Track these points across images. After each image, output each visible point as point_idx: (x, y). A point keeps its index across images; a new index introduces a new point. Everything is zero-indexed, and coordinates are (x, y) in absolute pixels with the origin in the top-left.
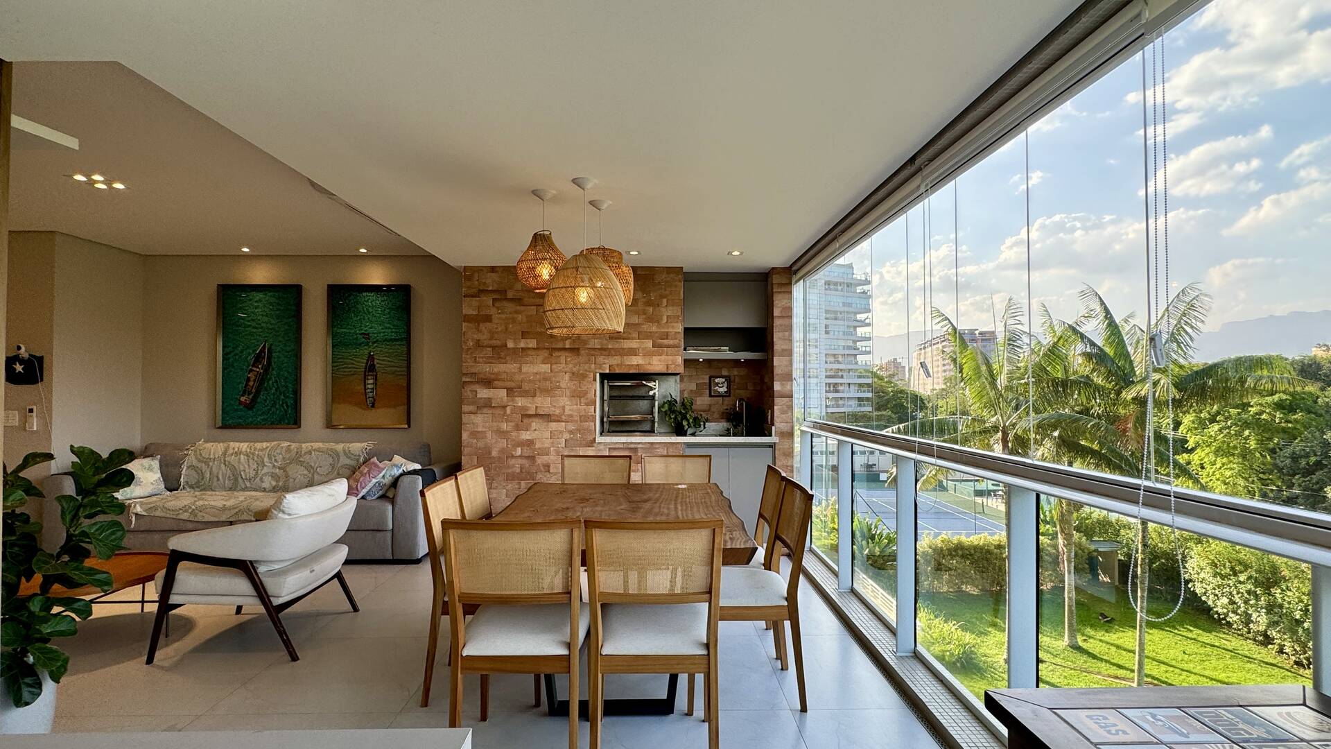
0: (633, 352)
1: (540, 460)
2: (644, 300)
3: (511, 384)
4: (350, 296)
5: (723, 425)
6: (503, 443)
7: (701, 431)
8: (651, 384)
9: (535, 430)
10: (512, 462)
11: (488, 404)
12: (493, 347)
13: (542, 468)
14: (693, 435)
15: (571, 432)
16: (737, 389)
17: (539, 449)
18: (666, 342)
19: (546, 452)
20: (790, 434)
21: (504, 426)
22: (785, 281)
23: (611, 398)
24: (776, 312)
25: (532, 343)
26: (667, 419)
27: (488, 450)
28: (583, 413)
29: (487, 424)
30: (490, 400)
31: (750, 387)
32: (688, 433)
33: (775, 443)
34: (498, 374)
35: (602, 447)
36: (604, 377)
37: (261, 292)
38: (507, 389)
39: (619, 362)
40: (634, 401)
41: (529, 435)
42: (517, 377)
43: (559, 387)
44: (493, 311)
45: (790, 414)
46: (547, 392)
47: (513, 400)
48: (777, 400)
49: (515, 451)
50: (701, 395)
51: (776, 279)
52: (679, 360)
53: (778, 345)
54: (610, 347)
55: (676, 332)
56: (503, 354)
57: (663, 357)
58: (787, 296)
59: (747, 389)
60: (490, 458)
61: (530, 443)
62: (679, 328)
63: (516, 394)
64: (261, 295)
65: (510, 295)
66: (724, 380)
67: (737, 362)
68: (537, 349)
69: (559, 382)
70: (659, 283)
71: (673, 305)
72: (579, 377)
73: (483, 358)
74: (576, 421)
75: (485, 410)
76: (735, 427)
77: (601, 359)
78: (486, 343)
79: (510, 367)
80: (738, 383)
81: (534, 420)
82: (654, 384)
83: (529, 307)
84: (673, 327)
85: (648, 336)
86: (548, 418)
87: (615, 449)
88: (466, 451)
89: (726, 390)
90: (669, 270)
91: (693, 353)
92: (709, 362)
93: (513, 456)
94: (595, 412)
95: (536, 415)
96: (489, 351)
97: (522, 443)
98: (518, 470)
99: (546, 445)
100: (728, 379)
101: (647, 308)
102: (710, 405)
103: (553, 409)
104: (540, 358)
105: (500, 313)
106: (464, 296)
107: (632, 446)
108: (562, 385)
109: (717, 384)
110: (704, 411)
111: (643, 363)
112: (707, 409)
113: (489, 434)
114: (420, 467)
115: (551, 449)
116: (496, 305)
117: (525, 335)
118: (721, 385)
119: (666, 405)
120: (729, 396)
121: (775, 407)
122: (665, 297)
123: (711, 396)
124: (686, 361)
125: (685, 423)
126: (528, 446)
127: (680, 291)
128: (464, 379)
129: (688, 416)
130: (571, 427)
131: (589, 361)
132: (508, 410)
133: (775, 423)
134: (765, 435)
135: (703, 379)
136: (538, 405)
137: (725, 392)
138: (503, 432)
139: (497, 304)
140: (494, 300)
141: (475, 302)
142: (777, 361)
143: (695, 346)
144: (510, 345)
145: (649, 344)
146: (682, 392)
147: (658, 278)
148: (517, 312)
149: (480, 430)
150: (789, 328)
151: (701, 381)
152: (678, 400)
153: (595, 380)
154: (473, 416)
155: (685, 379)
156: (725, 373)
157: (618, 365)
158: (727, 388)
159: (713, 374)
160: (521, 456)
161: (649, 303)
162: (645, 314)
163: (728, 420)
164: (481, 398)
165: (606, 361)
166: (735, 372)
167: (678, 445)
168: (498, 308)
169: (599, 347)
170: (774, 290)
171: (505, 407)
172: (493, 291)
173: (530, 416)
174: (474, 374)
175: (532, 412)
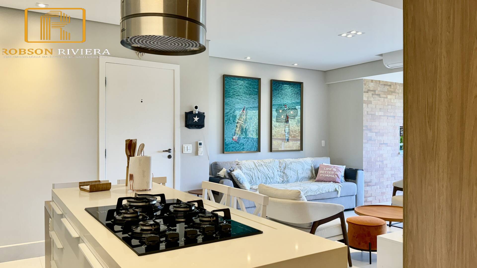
4: (279, 86)
6: (374, 156)
9: (383, 150)
13: (385, 166)
19: (386, 159)
21: (375, 148)
29: (370, 148)
30: (371, 137)
34: (373, 126)
37: (242, 80)
38: (376, 133)
42: (378, 128)
46: (386, 134)
47: (377, 137)
49: (378, 159)
56: (375, 118)
60: (371, 162)
64: (242, 82)
65: (377, 93)
68: (384, 116)
69: (390, 130)
72: (395, 128)
73: (369, 119)
74: (394, 146)
75: (370, 142)
77: (400, 121)
78: (370, 113)
79: (377, 123)
83: (381, 98)
86: (387, 145)
96: (371, 117)
98: (379, 167)
99: (387, 156)
103: (388, 141)
104: (385, 120)
106: (364, 92)
113: (371, 152)
117: (380, 110)
126: (382, 156)
128: (364, 128)
131: (397, 122)
132: (376, 141)
136: (384, 139)
138: (375, 151)
140: (372, 94)
141: (367, 95)
148: (378, 100)
149: (368, 150)
153: (399, 129)
154: (366, 145)
164: (368, 136)
168: (373, 98)
172: (372, 91)
173: (382, 144)
174: (367, 126)
175: (382, 142)
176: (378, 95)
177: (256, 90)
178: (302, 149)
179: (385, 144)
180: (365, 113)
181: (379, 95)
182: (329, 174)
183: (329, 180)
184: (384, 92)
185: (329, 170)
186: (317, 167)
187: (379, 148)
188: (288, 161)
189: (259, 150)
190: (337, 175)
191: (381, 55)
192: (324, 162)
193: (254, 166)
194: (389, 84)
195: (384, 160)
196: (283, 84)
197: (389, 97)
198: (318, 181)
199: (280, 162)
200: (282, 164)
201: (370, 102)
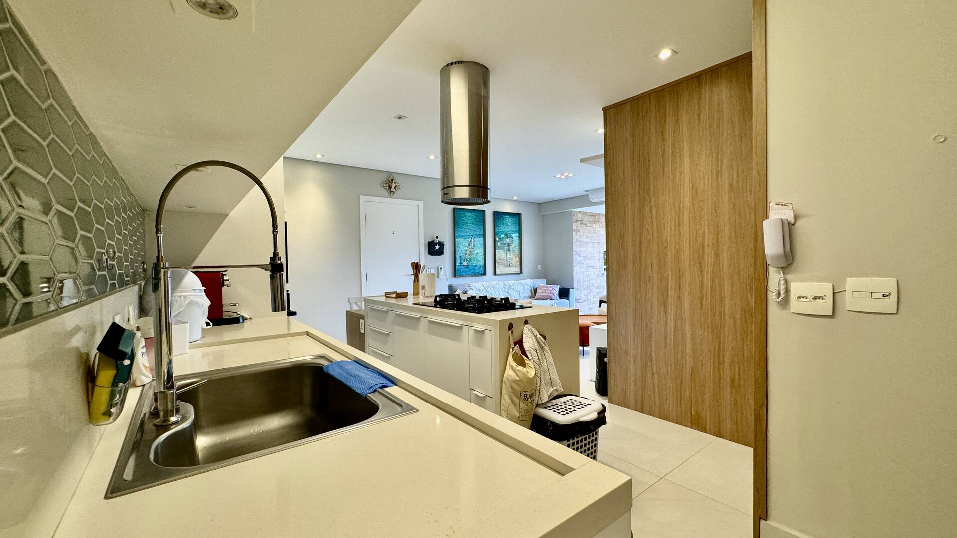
172: (580, 221)
174: (576, 251)
175: (589, 265)
176: (584, 224)
177: (482, 221)
178: (521, 273)
179: (592, 266)
180: (574, 240)
181: (586, 224)
182: (546, 293)
183: (546, 298)
184: (590, 222)
185: (546, 290)
186: (536, 287)
187: (586, 270)
188: (511, 282)
189: (485, 274)
190: (552, 293)
191: (587, 191)
192: (541, 283)
193: (483, 288)
194: (594, 214)
195: (591, 280)
196: (504, 215)
197: (594, 225)
198: (537, 299)
199: (504, 284)
200: (506, 286)
201: (579, 231)
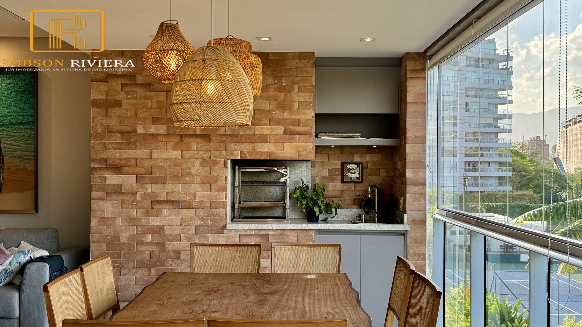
0: (264, 139)
1: (171, 247)
2: (276, 86)
3: (142, 171)
5: (355, 211)
6: (132, 230)
7: (332, 218)
8: (282, 171)
9: (166, 216)
10: (142, 248)
11: (117, 190)
12: (122, 133)
13: (172, 254)
14: (325, 221)
15: (201, 219)
16: (370, 175)
17: (170, 235)
18: (297, 128)
19: (176, 238)
20: (423, 222)
21: (134, 212)
22: (418, 66)
23: (243, 183)
24: (410, 98)
25: (163, 130)
26: (299, 205)
27: (117, 237)
28: (214, 199)
29: (117, 210)
30: (119, 186)
31: (383, 173)
32: (320, 219)
33: (407, 231)
34: (128, 160)
35: (233, 234)
36: (235, 163)
38: (138, 175)
39: (251, 149)
40: (266, 187)
41: (160, 221)
42: (148, 164)
43: (190, 174)
44: (122, 97)
45: (422, 201)
46: (178, 178)
47: (143, 187)
48: (409, 188)
49: (146, 237)
50: (333, 181)
51: (409, 65)
52: (311, 147)
53: (411, 131)
54: (241, 133)
55: (307, 119)
56: (132, 140)
57: (294, 144)
58: (420, 82)
59: (379, 175)
60: (120, 244)
61: (160, 229)
62: (311, 115)
63: (146, 180)
65: (140, 79)
66: (356, 166)
67: (369, 149)
68: (168, 135)
69: (190, 168)
70: (290, 70)
71: (305, 91)
72: (210, 163)
73: (112, 143)
74: (207, 208)
75: (114, 197)
76: (367, 213)
77: (232, 146)
78: (115, 128)
79: (141, 153)
80: (370, 170)
81: (164, 206)
82: (286, 170)
83: (158, 93)
84: (305, 114)
85: (279, 122)
86: (178, 204)
87: (246, 235)
88: (94, 237)
89: (358, 176)
90: (301, 56)
91: (325, 139)
92: (341, 148)
93: (143, 243)
94: (226, 197)
95: (167, 202)
96: (118, 137)
97: (153, 229)
98: (148, 257)
99: (178, 232)
100: (360, 165)
101: (279, 94)
102: (342, 192)
103: (183, 195)
104: (170, 145)
105: (129, 99)
106: (92, 81)
107: (263, 233)
108: (194, 171)
109: (349, 170)
110: (336, 197)
111: (275, 149)
112: (339, 195)
113: (118, 221)
114: (47, 254)
115: (182, 235)
116: (125, 90)
117: (155, 121)
118: (353, 171)
119: (298, 191)
120: (362, 182)
121: (408, 195)
122: (297, 83)
123: (342, 182)
124: (317, 147)
125: (316, 209)
126: (159, 232)
127: (312, 79)
128: (93, 165)
129: (320, 203)
130: (202, 213)
131: (219, 148)
132: (138, 197)
133: (408, 211)
134: (398, 223)
135: (335, 165)
136: (169, 191)
137: (357, 178)
138: (133, 218)
139: (127, 89)
140: (123, 85)
141: (103, 87)
142: (409, 148)
143: (327, 132)
144: (140, 130)
145: (280, 130)
146: (313, 178)
147: (290, 64)
148: (146, 98)
149: (109, 216)
150: (423, 115)
151: (333, 167)
152: (310, 185)
153: (226, 166)
154: (101, 203)
155: (317, 165)
156: (357, 159)
157: (249, 152)
158: (359, 174)
159: (345, 159)
160: (151, 243)
161: (281, 89)
162: (277, 100)
163: (360, 206)
164: (111, 184)
165: (237, 148)
166: (368, 158)
167: (309, 232)
168: (127, 93)
169: (230, 133)
170: (408, 76)
171: (134, 194)
172: (122, 76)
173: (160, 202)
175: (162, 199)
176: (143, 85)
179: (172, 203)
181: (147, 86)
187: (147, 212)
195: (169, 241)
201: (116, 104)
